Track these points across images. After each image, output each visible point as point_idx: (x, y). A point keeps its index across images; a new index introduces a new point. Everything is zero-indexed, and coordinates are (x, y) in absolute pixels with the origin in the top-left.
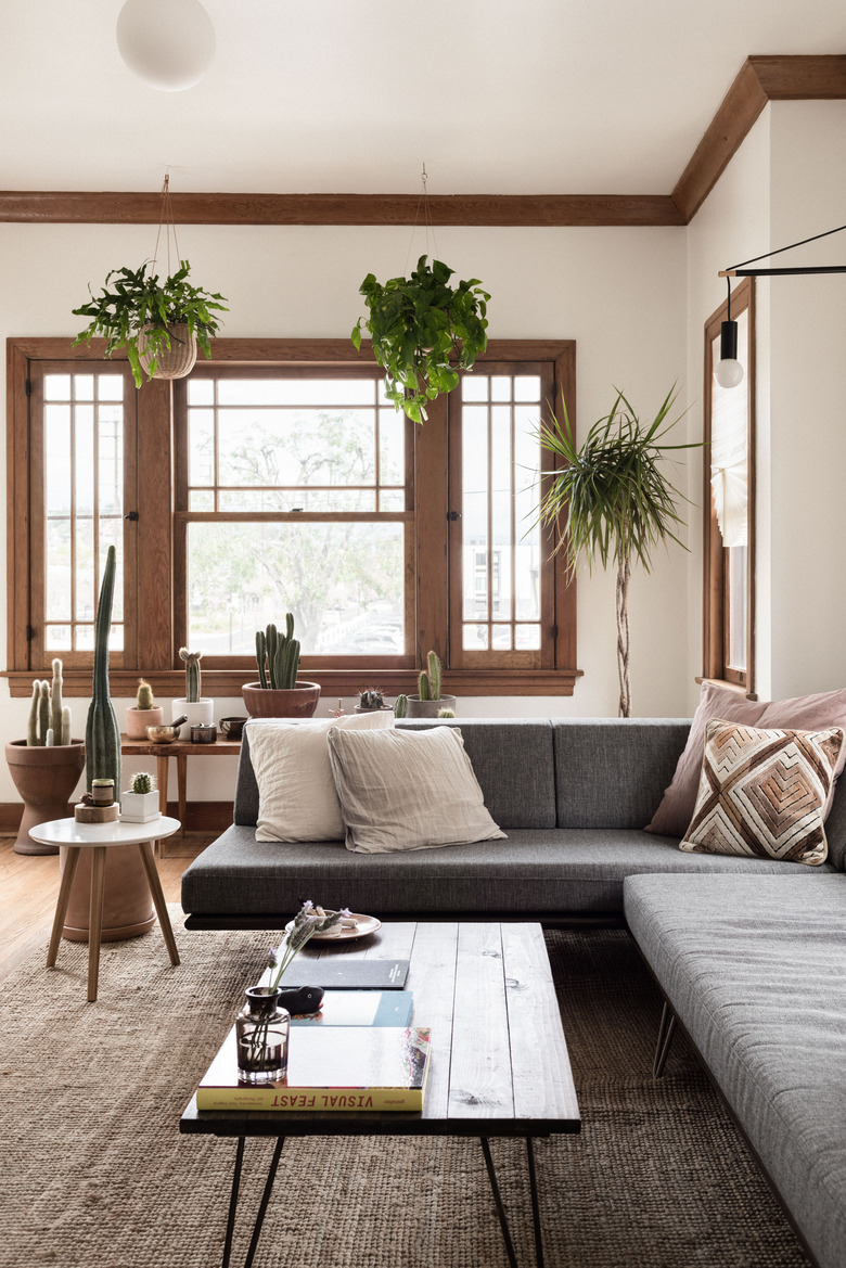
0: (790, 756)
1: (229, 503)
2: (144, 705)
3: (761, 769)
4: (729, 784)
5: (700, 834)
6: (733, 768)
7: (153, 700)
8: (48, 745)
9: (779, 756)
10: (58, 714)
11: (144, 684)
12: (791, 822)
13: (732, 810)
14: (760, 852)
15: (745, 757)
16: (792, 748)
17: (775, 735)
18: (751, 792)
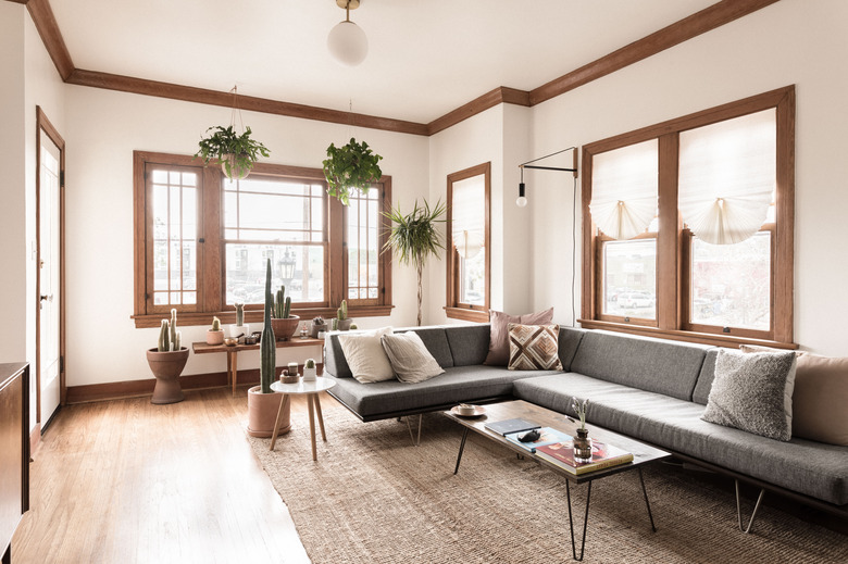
0: (544, 334)
1: (244, 236)
2: (216, 329)
3: (536, 340)
4: (526, 345)
5: (517, 363)
6: (526, 340)
7: (220, 326)
8: (171, 350)
9: (541, 335)
10: (174, 335)
11: (215, 319)
12: (550, 357)
13: (528, 354)
14: (540, 368)
15: (529, 336)
16: (544, 331)
17: (536, 328)
18: (534, 347)
